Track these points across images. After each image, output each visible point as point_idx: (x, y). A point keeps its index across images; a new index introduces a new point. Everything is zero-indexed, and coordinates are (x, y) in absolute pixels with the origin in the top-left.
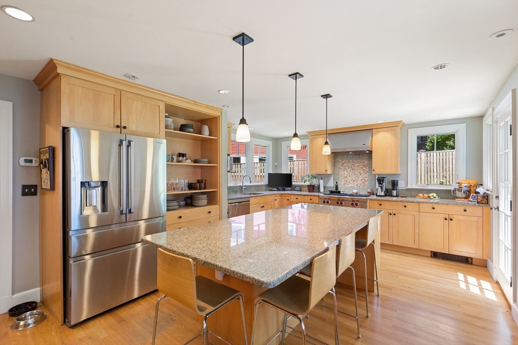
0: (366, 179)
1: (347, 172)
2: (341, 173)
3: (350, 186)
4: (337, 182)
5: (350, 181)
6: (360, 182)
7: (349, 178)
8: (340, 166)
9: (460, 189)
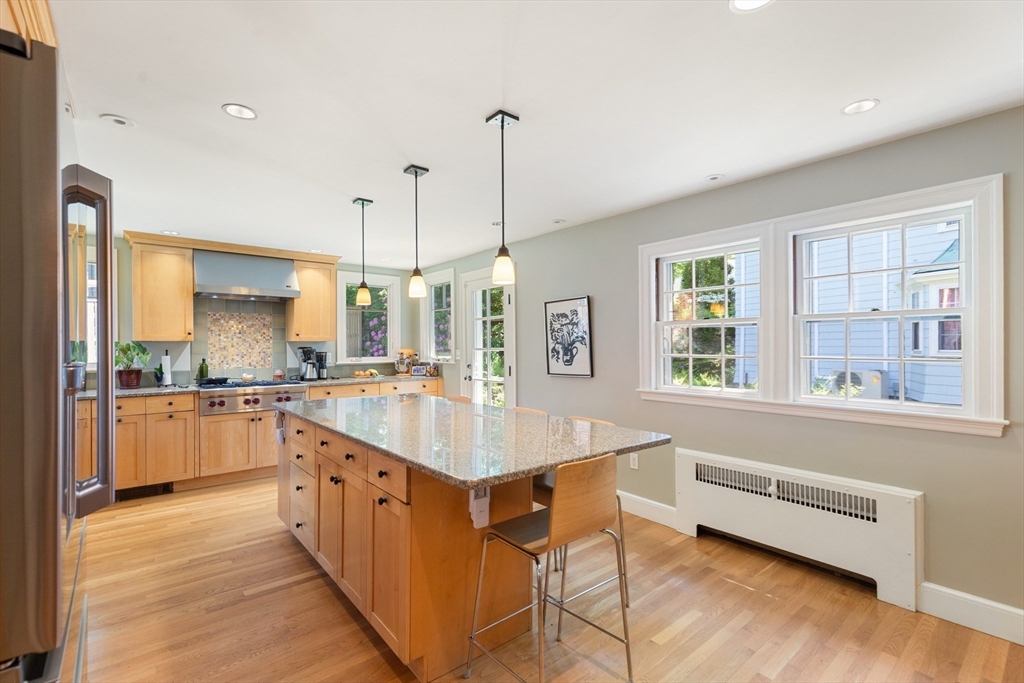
0: (269, 351)
1: (227, 337)
2: (213, 339)
3: (234, 365)
4: (204, 360)
5: (235, 357)
6: (255, 358)
7: (231, 349)
8: (209, 325)
9: (401, 361)
